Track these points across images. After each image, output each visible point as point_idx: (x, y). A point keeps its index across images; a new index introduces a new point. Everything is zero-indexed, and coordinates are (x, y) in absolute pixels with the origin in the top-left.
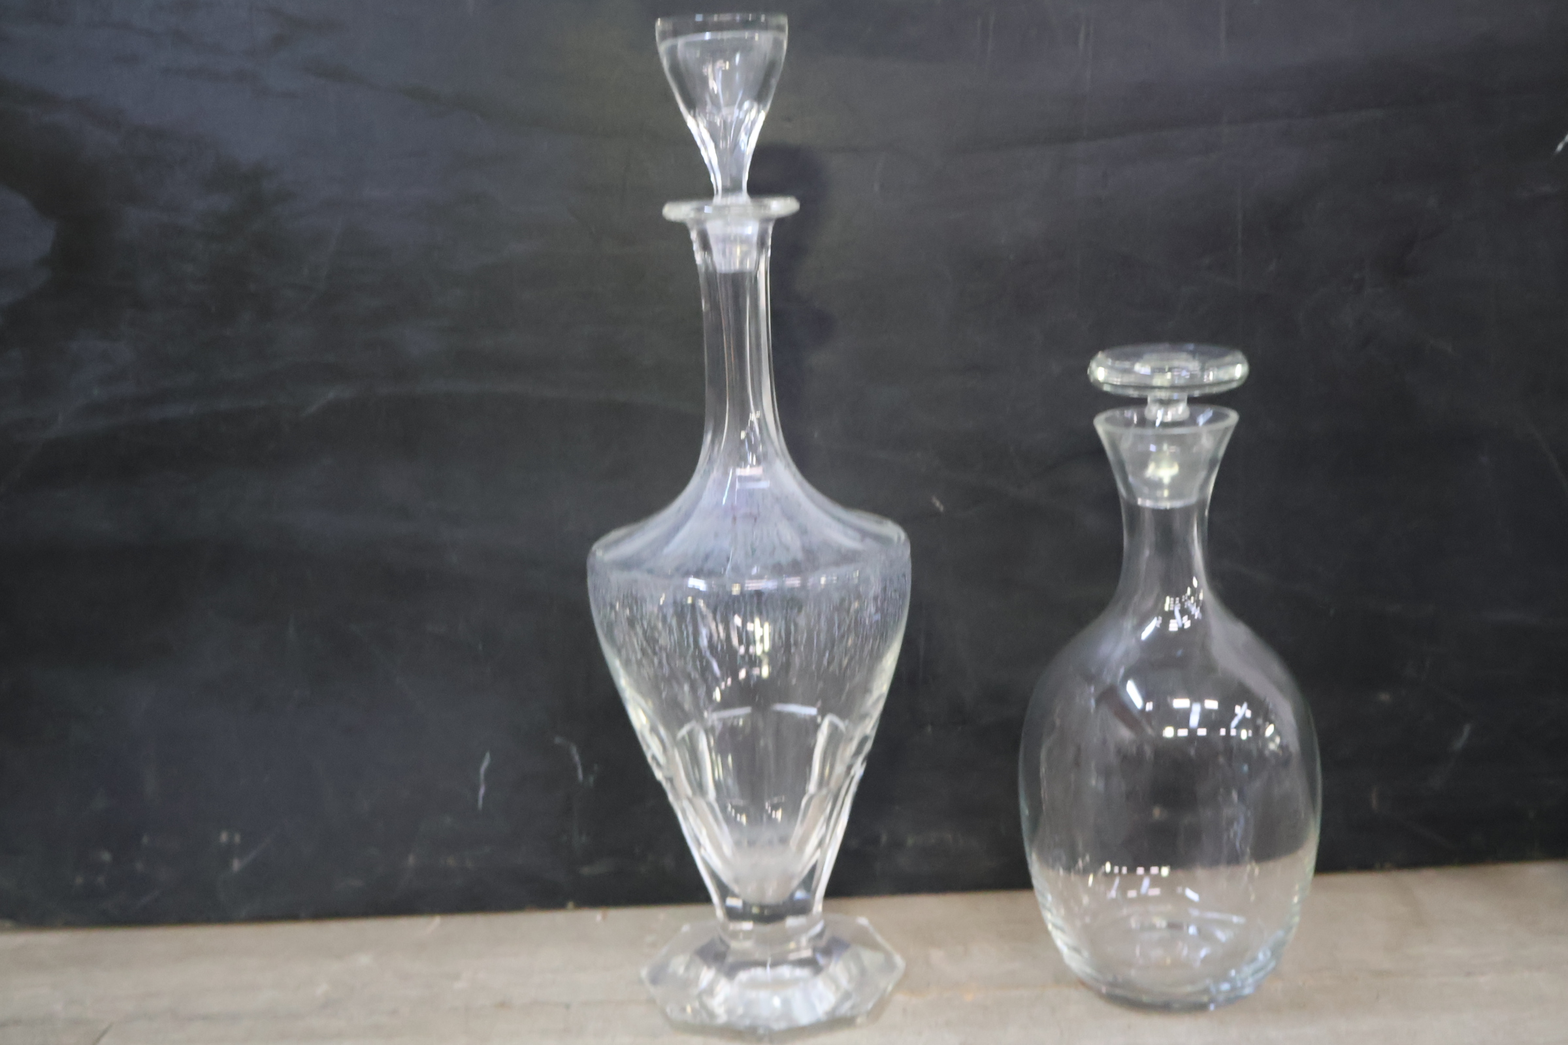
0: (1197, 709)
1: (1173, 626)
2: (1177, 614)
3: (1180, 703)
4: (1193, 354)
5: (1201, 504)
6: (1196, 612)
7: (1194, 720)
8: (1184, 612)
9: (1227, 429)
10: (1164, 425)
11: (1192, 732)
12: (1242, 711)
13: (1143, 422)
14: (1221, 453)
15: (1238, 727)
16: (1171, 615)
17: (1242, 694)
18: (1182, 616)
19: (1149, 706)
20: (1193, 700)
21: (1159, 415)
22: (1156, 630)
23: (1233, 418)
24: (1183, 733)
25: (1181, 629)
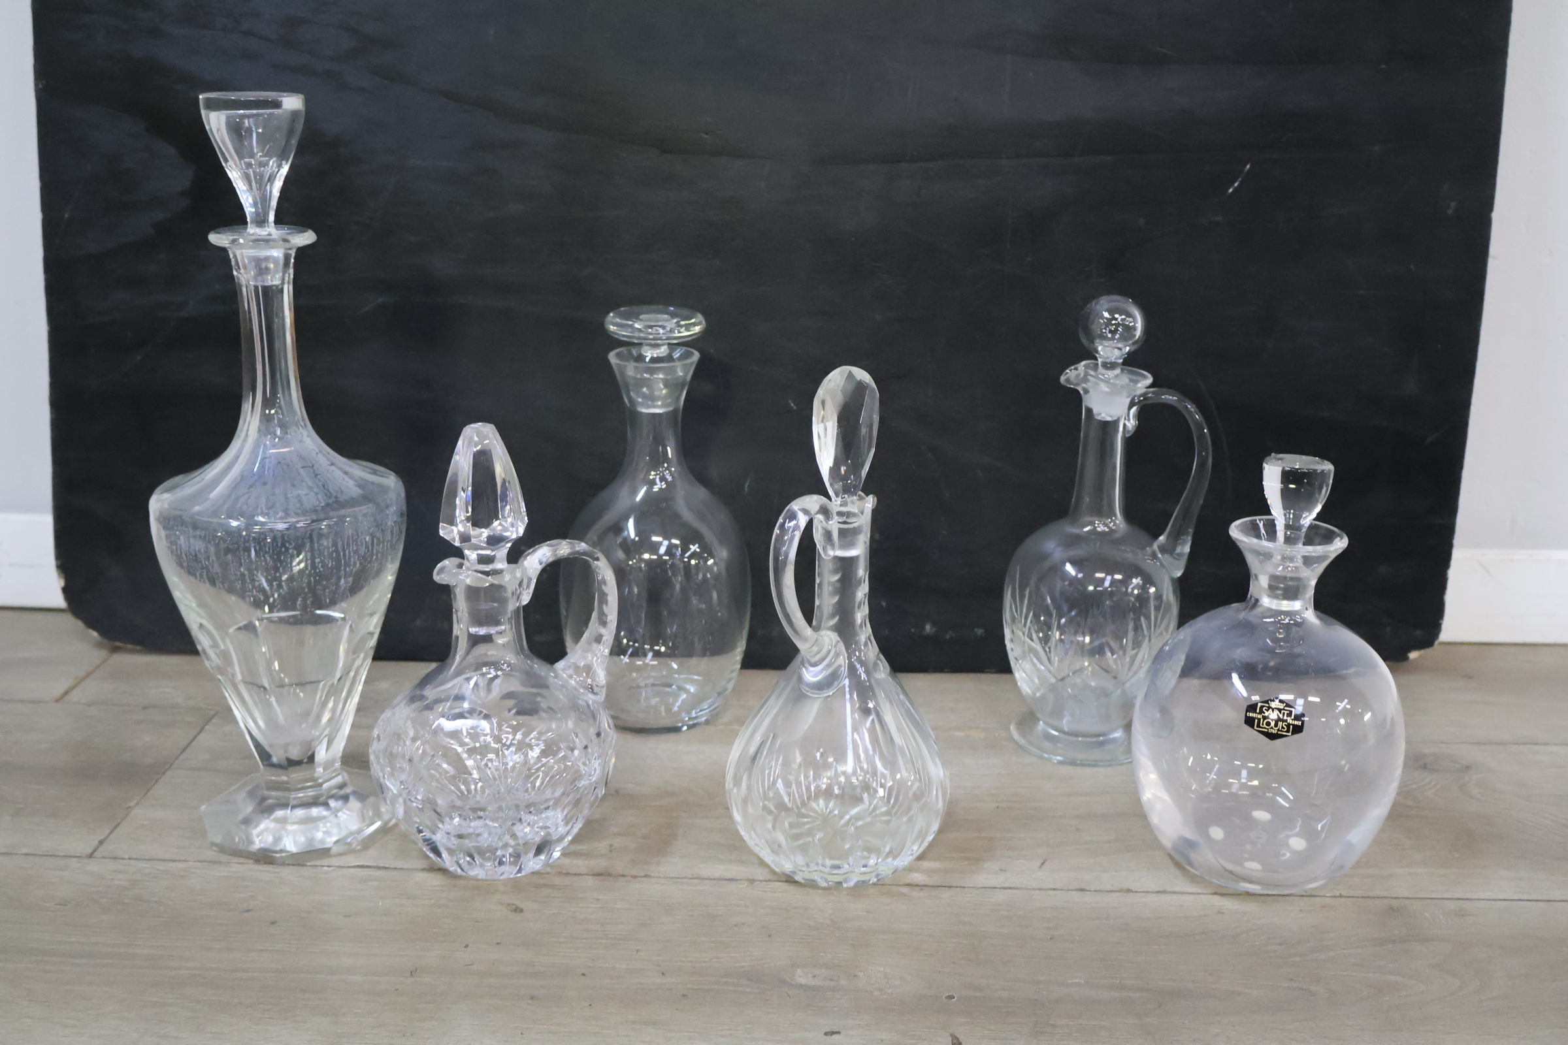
0: (666, 543)
1: (656, 489)
2: (658, 481)
3: (655, 539)
4: (673, 315)
5: (675, 411)
6: (669, 478)
7: (662, 550)
8: (663, 479)
9: (692, 363)
10: (653, 360)
11: (660, 556)
12: (694, 548)
13: (640, 358)
14: (689, 378)
15: (690, 558)
16: (653, 483)
17: (695, 537)
18: (661, 482)
19: (637, 539)
20: (665, 538)
21: (649, 354)
22: (647, 492)
23: (696, 356)
24: (655, 557)
25: (661, 489)
